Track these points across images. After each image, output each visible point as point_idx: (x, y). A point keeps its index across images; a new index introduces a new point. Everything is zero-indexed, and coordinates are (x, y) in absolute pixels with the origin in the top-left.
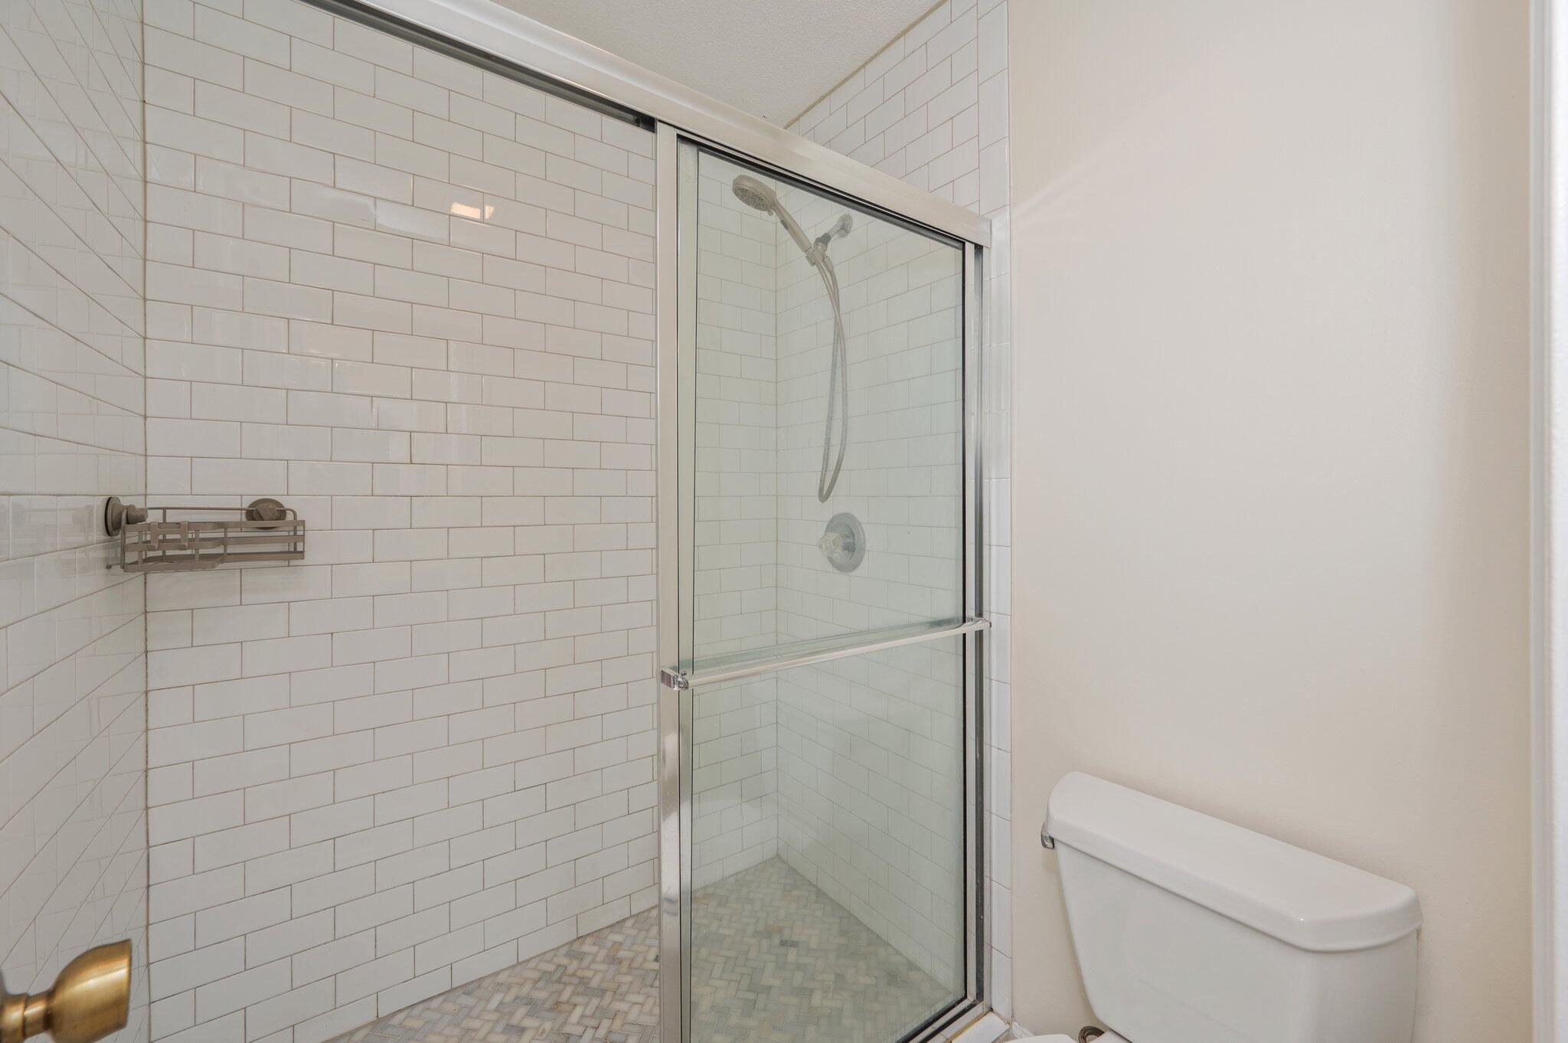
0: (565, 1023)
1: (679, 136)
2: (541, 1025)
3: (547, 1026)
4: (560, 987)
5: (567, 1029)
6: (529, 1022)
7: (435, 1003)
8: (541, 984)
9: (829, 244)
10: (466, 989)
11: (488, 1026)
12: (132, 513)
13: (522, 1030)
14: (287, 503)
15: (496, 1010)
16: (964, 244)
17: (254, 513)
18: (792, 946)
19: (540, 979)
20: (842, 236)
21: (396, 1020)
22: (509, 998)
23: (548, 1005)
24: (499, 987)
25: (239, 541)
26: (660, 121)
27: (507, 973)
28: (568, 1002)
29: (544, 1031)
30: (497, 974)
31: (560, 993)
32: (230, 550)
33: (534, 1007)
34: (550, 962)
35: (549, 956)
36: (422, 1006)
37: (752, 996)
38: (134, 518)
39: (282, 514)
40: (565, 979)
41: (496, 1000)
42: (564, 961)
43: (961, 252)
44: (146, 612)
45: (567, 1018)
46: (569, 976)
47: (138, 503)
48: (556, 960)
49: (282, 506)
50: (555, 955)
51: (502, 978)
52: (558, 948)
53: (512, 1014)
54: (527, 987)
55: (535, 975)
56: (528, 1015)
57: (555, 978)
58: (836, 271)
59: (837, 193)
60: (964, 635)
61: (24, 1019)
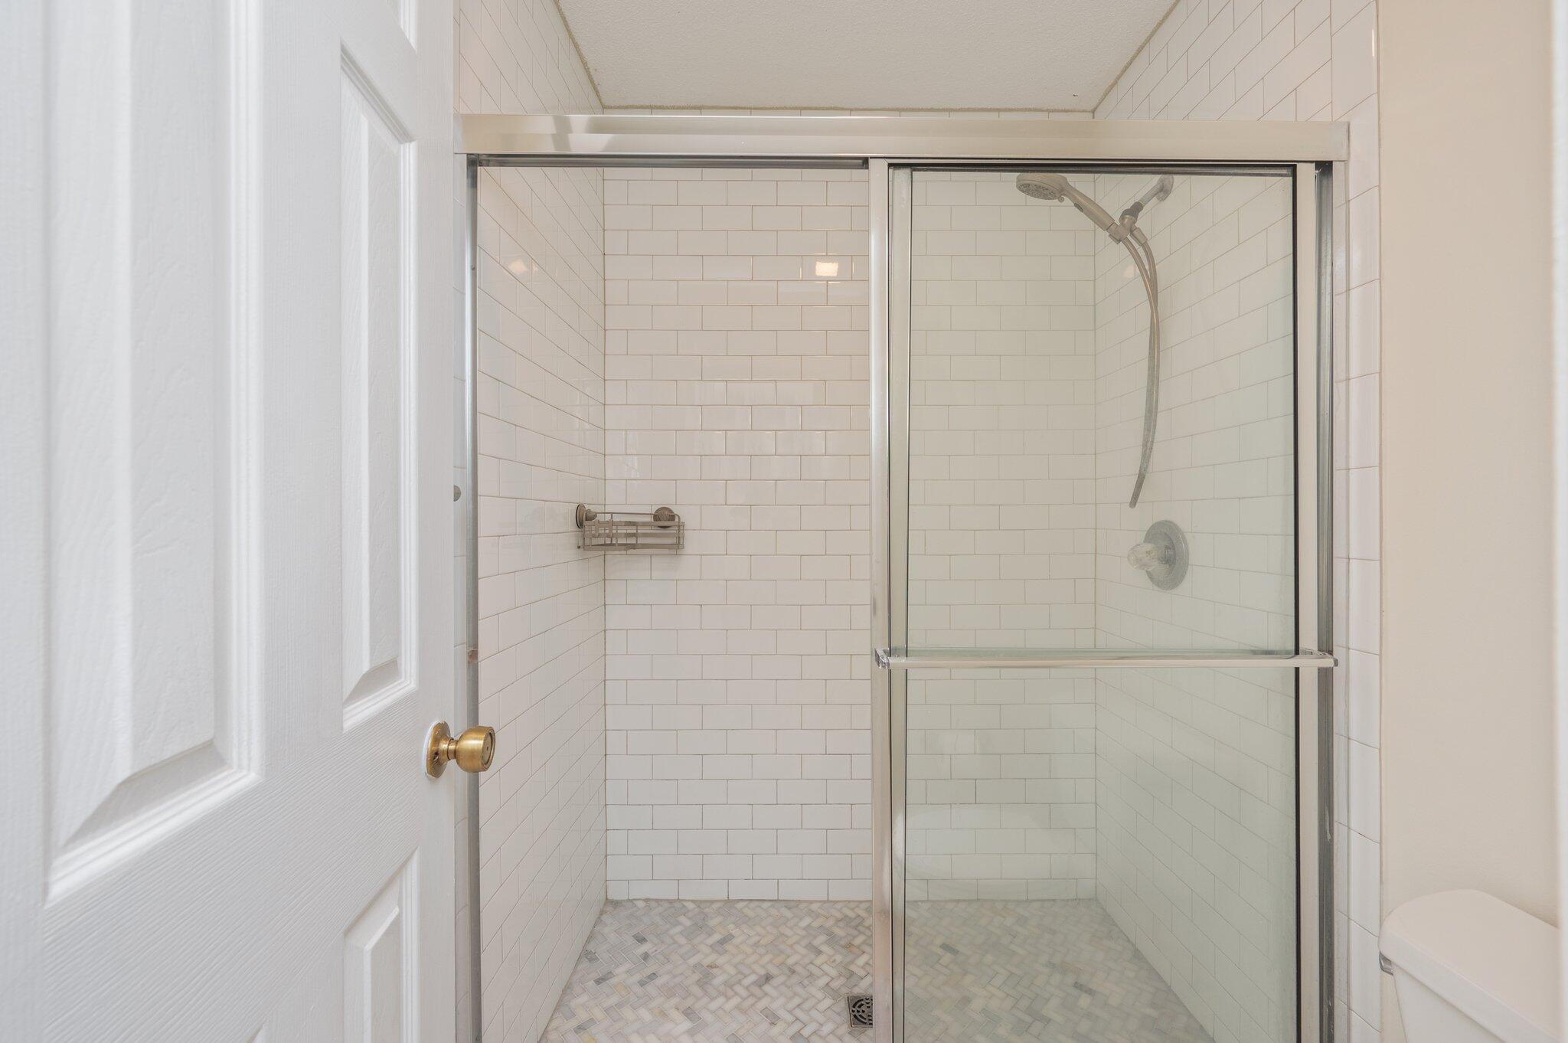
0: (852, 962)
1: (890, 165)
2: (833, 955)
3: (839, 958)
4: (855, 932)
5: (853, 968)
6: (824, 948)
7: (766, 905)
8: (841, 924)
9: (1140, 214)
10: (790, 904)
11: (795, 938)
12: (589, 515)
13: (819, 952)
14: (676, 510)
15: (805, 929)
16: (1294, 168)
17: (657, 517)
18: (1086, 992)
19: (841, 920)
20: (1162, 199)
21: (740, 905)
22: (816, 924)
23: (843, 943)
24: (810, 913)
25: (645, 535)
26: (871, 158)
27: (819, 904)
28: (858, 947)
29: (834, 961)
30: (811, 902)
31: (855, 937)
32: (641, 541)
33: (832, 939)
34: (852, 909)
35: (852, 905)
36: (757, 903)
37: (1028, 1019)
38: (590, 517)
39: (672, 517)
40: (861, 928)
41: (807, 921)
42: (863, 914)
43: (1291, 179)
44: (605, 580)
45: (855, 959)
46: (864, 926)
47: (593, 509)
48: (856, 910)
49: (672, 512)
50: (857, 907)
51: (814, 907)
52: (861, 902)
53: (815, 937)
54: (831, 922)
55: (839, 915)
56: (827, 942)
57: (853, 924)
58: (1150, 243)
59: (1076, 162)
60: (1297, 670)
61: (448, 749)
